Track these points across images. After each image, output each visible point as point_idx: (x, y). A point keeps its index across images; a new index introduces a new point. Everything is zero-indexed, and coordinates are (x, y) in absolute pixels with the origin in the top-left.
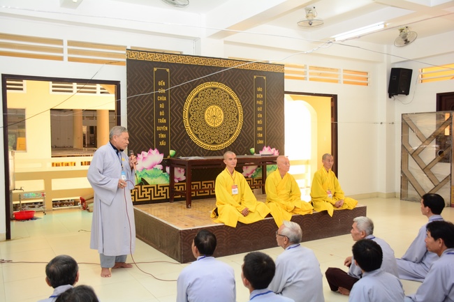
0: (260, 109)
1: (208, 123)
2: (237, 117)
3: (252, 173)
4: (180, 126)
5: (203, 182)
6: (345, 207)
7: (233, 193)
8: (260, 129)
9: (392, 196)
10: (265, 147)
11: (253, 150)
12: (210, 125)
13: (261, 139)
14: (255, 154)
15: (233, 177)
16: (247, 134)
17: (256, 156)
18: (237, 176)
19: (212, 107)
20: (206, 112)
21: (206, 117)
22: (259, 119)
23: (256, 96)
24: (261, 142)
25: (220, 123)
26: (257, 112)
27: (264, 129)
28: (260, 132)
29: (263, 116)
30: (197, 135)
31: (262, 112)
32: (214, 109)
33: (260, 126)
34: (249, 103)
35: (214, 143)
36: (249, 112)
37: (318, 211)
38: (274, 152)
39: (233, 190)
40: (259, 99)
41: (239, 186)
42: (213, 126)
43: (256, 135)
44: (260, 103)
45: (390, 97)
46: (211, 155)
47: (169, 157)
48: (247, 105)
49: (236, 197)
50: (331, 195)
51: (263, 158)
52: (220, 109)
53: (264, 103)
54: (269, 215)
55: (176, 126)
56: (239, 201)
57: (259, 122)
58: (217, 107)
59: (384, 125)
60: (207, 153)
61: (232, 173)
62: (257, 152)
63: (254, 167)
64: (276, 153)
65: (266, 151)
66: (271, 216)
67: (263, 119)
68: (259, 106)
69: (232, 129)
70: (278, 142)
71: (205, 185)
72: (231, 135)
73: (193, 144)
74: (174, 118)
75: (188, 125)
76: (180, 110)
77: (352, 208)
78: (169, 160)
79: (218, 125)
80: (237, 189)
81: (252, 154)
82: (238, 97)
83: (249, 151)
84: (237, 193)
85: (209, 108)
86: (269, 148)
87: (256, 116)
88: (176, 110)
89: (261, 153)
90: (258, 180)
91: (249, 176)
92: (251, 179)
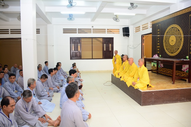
1: (170, 44)
11: (187, 57)
16: (185, 48)
20: (170, 39)
30: (167, 49)
35: (172, 53)
42: (172, 45)
43: (190, 49)
58: (173, 36)
62: (190, 58)
69: (179, 46)
72: (178, 49)
73: (166, 53)
74: (161, 43)
75: (164, 45)
85: (171, 37)
91: (185, 71)
92: (186, 73)
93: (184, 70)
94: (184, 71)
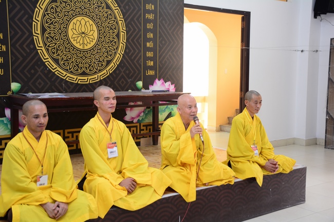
0: (150, 26)
1: (74, 43)
2: (118, 36)
3: (139, 116)
4: (28, 46)
5: (66, 131)
6: (280, 170)
7: (110, 156)
8: (150, 54)
9: (313, 143)
10: (157, 81)
11: (140, 84)
12: (78, 46)
13: (151, 68)
14: (143, 90)
15: (109, 128)
16: (132, 61)
17: (144, 92)
18: (115, 127)
19: (79, 18)
20: (71, 26)
21: (70, 33)
22: (149, 40)
23: (145, 6)
24: (151, 73)
25: (92, 44)
26: (147, 30)
27: (155, 54)
28: (151, 59)
29: (155, 35)
30: (56, 61)
31: (153, 31)
32: (83, 22)
33: (150, 49)
34: (134, 16)
35: (84, 74)
36: (135, 30)
37: (241, 178)
38: (169, 87)
39: (109, 150)
40: (149, 12)
41: (119, 144)
42: (81, 47)
43: (145, 64)
44: (150, 16)
45: (315, 17)
46: (78, 91)
47: (9, 93)
48: (132, 19)
49: (114, 163)
50: (257, 152)
51: (155, 96)
52: (91, 22)
53: (155, 17)
54: (170, 189)
55: (21, 46)
56: (118, 169)
57: (148, 45)
58: (87, 19)
59: (306, 54)
60: (72, 87)
61: (108, 122)
62: (146, 87)
63: (142, 109)
64: (172, 89)
65: (159, 86)
66: (174, 191)
67: (154, 40)
68: (149, 21)
69: (111, 54)
70: (174, 74)
71: (70, 135)
72: (109, 62)
73: (50, 74)
74: (16, 33)
75: (41, 45)
76: (27, 20)
77: (288, 171)
78: (10, 98)
79: (89, 46)
80: (115, 149)
81: (138, 90)
82: (119, 6)
83: (135, 85)
84: (116, 155)
85: (75, 21)
86: (162, 81)
87: (145, 35)
88: (20, 20)
89: (152, 88)
90: (146, 126)
91: (135, 121)
92: (138, 125)
93: (133, 118)
94: (132, 122)
